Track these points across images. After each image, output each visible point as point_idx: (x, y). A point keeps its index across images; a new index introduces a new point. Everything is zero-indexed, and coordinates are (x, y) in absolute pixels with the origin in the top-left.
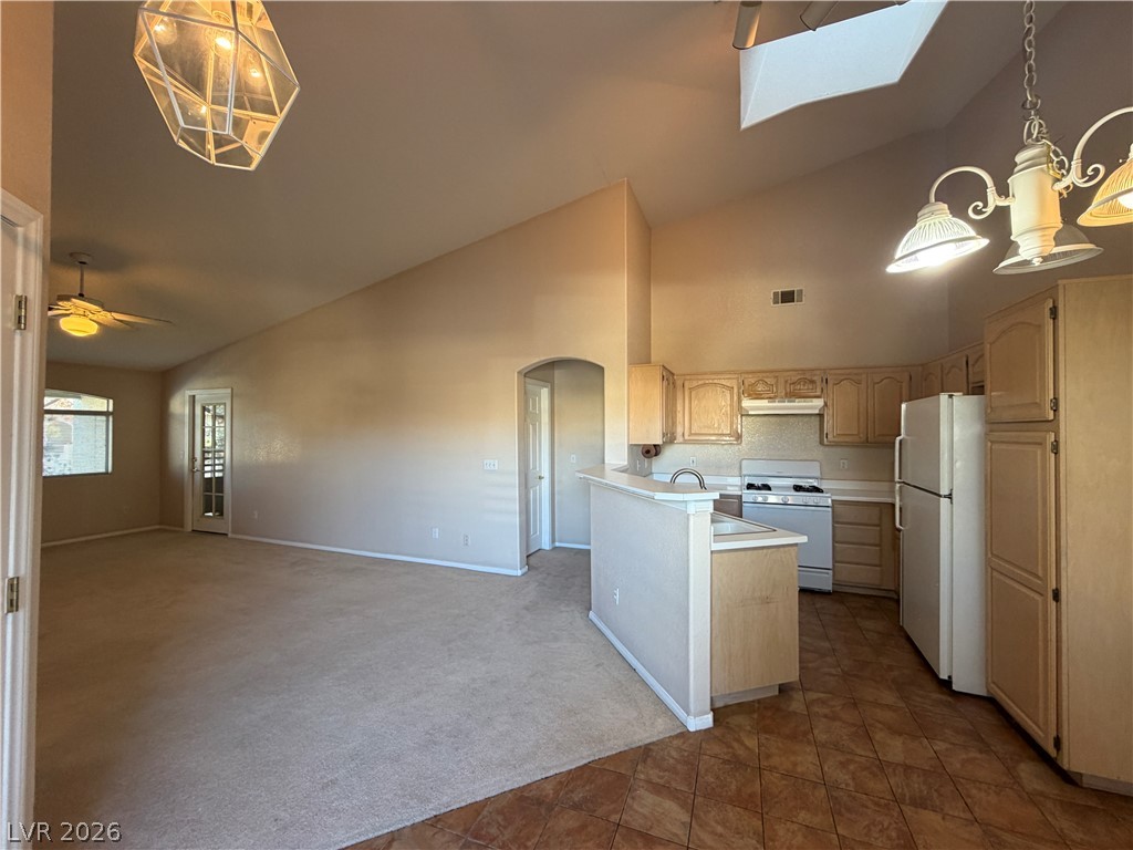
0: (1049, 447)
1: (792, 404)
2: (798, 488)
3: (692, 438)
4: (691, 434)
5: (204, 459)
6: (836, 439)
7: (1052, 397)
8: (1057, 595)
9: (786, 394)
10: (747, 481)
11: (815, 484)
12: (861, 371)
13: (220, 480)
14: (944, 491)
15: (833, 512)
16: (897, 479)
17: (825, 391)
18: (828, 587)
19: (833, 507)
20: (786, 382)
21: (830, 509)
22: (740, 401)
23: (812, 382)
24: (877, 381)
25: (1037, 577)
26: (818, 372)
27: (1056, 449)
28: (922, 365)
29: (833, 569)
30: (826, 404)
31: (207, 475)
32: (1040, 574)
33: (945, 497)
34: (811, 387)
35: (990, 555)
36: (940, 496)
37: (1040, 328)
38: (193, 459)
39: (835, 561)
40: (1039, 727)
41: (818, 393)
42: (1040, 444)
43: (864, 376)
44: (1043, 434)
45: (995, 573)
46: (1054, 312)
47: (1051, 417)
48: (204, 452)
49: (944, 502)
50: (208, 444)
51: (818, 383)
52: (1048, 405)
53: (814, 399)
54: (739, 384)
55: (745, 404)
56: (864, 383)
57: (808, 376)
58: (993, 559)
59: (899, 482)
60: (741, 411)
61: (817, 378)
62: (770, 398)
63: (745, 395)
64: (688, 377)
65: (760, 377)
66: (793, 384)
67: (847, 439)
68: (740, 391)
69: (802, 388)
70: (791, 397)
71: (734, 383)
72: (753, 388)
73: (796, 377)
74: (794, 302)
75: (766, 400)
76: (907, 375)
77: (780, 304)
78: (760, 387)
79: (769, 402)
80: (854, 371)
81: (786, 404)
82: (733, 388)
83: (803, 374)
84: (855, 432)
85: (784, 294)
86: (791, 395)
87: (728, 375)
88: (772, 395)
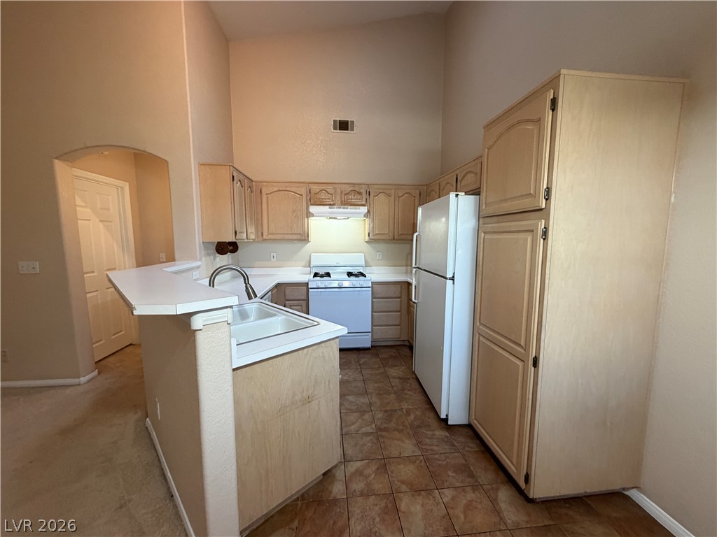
0: (540, 233)
1: (346, 210)
2: (350, 274)
3: (271, 237)
4: (269, 234)
6: (375, 237)
7: (545, 187)
8: (536, 362)
9: (342, 202)
10: (315, 270)
11: (361, 271)
12: (390, 187)
14: (449, 275)
15: (372, 290)
16: (414, 265)
17: (368, 201)
18: (369, 345)
19: (372, 287)
20: (342, 192)
21: (370, 289)
22: (308, 208)
23: (360, 193)
24: (401, 195)
25: (519, 345)
26: (363, 186)
27: (545, 234)
28: (427, 185)
29: (372, 332)
30: (369, 211)
32: (522, 343)
33: (450, 279)
34: (359, 197)
35: (478, 324)
36: (446, 278)
37: (538, 121)
39: (373, 325)
40: (513, 464)
41: (364, 203)
42: (532, 231)
43: (393, 191)
44: (536, 221)
45: (481, 338)
46: (554, 103)
47: (544, 206)
49: (449, 282)
51: (364, 194)
52: (542, 194)
53: (361, 207)
54: (307, 192)
55: (313, 209)
56: (393, 196)
57: (357, 188)
58: (481, 327)
59: (415, 268)
60: (309, 215)
61: (363, 191)
62: (330, 205)
63: (312, 202)
64: (265, 184)
65: (323, 188)
66: (347, 194)
67: (382, 237)
68: (308, 198)
69: (353, 198)
70: (345, 205)
71: (303, 191)
72: (318, 196)
73: (349, 189)
74: (348, 130)
75: (328, 207)
76: (418, 192)
77: (338, 131)
78: (323, 195)
79: (330, 208)
80: (387, 187)
81: (342, 210)
82: (301, 195)
83: (354, 187)
84: (387, 232)
85: (341, 122)
86: (345, 203)
87: (298, 185)
88: (332, 203)
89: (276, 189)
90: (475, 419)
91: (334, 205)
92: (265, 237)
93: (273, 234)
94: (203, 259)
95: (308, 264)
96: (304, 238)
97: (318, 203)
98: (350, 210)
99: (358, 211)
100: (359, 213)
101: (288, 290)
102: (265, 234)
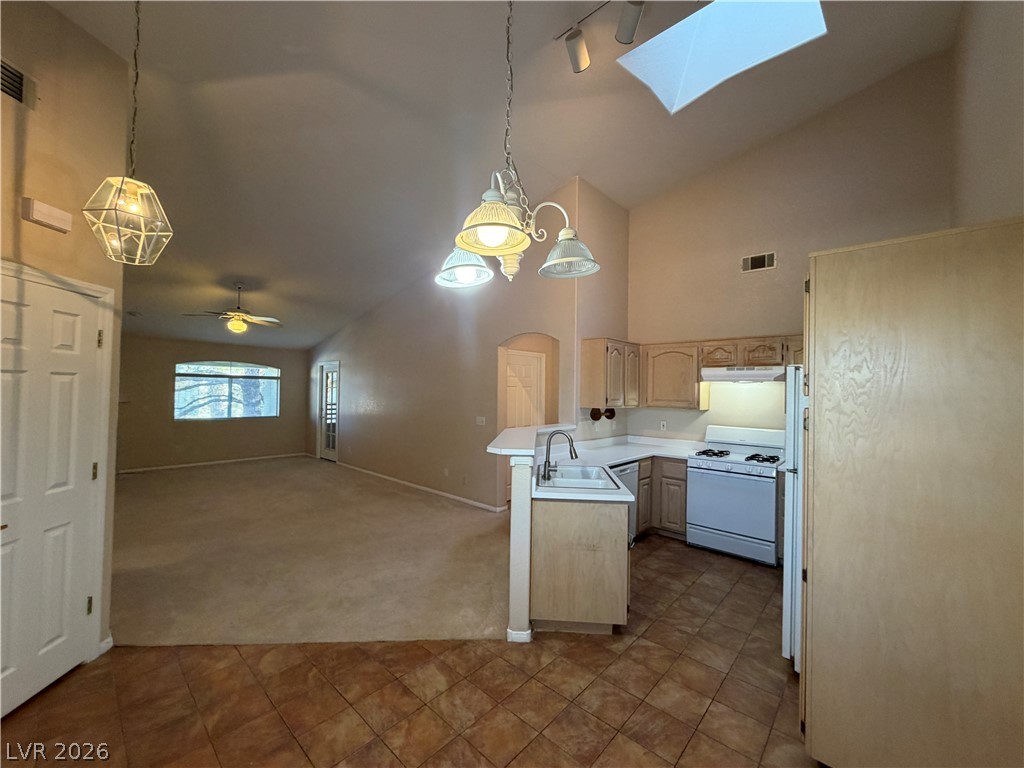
1: (751, 372)
3: (656, 403)
4: (654, 400)
5: (327, 409)
9: (745, 361)
10: (704, 447)
13: (334, 424)
17: (785, 358)
20: (745, 349)
22: (699, 371)
23: (772, 349)
26: (778, 339)
31: (329, 421)
34: (771, 354)
38: (321, 409)
41: (778, 361)
48: (327, 405)
50: (329, 401)
51: (779, 350)
53: (774, 367)
54: (698, 352)
55: (705, 372)
57: (767, 343)
60: (699, 379)
61: (777, 345)
62: (729, 366)
63: (704, 363)
64: (652, 346)
65: (719, 345)
66: (752, 351)
68: (700, 359)
69: (762, 355)
70: (750, 365)
71: (694, 351)
72: (712, 356)
73: (755, 344)
74: (764, 266)
75: (725, 368)
77: (750, 271)
78: (719, 355)
79: (728, 370)
81: (745, 372)
82: (692, 356)
83: (762, 341)
85: (754, 260)
86: (750, 363)
87: (688, 344)
88: (731, 363)
89: (663, 351)
91: (734, 365)
92: (649, 403)
93: (657, 400)
94: (580, 423)
96: (693, 406)
97: (713, 364)
98: (758, 371)
99: (770, 372)
100: (770, 376)
101: (666, 466)
102: (649, 400)
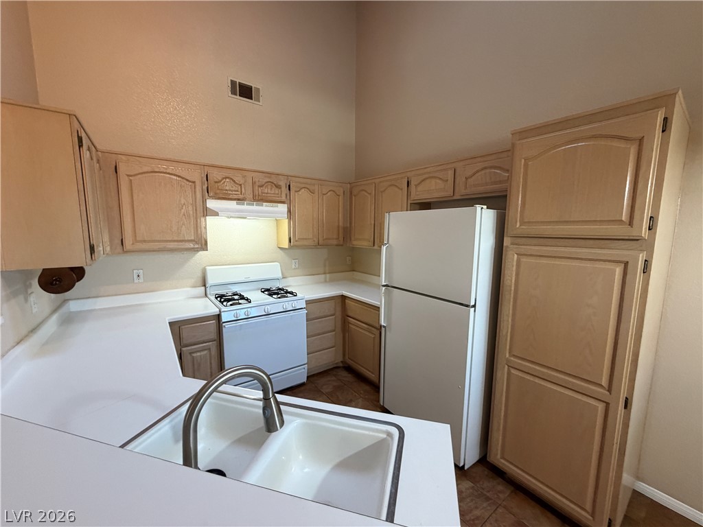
0: (641, 266)
1: (260, 208)
3: (138, 246)
4: (135, 241)
6: (297, 243)
7: (650, 216)
8: (627, 403)
9: (254, 196)
12: (313, 182)
16: (383, 283)
17: (288, 196)
19: (307, 307)
20: (254, 183)
21: (305, 310)
22: (204, 202)
23: (278, 187)
24: (324, 192)
26: (281, 177)
27: (646, 267)
28: (350, 183)
30: (289, 210)
32: (604, 383)
33: (472, 307)
34: (276, 192)
35: (508, 355)
41: (284, 198)
43: (317, 186)
44: (633, 252)
46: (665, 123)
47: (646, 237)
49: (472, 311)
51: (283, 187)
52: (646, 223)
53: (279, 205)
54: (202, 178)
55: (212, 204)
56: (317, 193)
57: (274, 179)
58: (512, 359)
59: (384, 286)
60: (207, 212)
61: (282, 183)
62: (239, 200)
63: (211, 194)
64: (123, 157)
65: (227, 175)
66: (262, 186)
67: (306, 243)
68: (205, 187)
69: (269, 192)
70: (258, 200)
71: (196, 175)
72: (220, 186)
73: (263, 179)
74: (252, 98)
75: (235, 202)
76: (342, 190)
77: (238, 97)
78: (228, 185)
79: (237, 204)
80: (309, 181)
81: (255, 208)
82: (194, 182)
83: (270, 177)
84: (311, 236)
85: (241, 86)
86: (260, 199)
87: (187, 166)
88: (241, 197)
89: (146, 169)
90: (503, 458)
91: (244, 199)
92: (127, 247)
95: (200, 282)
97: (221, 196)
98: (266, 207)
99: (275, 209)
101: (186, 330)
102: (128, 242)
